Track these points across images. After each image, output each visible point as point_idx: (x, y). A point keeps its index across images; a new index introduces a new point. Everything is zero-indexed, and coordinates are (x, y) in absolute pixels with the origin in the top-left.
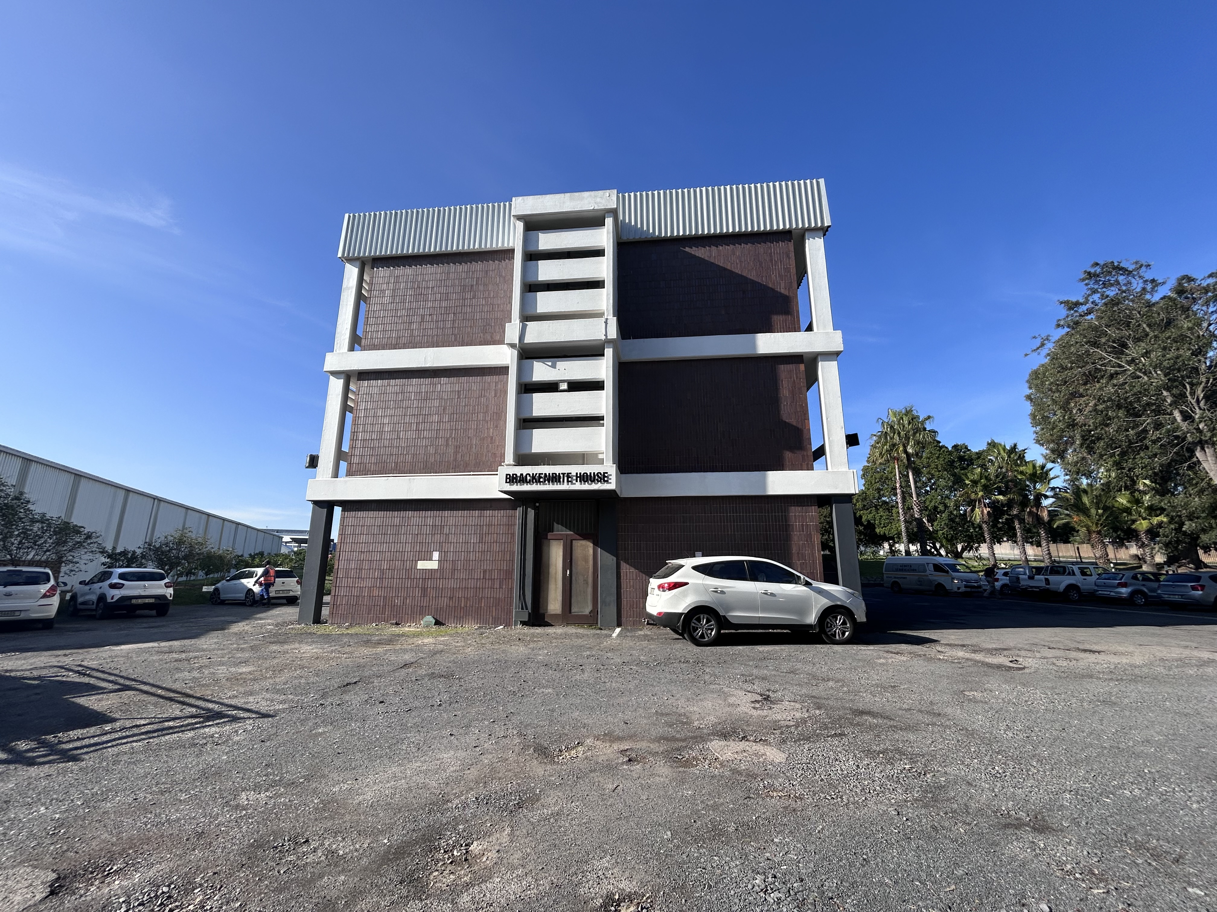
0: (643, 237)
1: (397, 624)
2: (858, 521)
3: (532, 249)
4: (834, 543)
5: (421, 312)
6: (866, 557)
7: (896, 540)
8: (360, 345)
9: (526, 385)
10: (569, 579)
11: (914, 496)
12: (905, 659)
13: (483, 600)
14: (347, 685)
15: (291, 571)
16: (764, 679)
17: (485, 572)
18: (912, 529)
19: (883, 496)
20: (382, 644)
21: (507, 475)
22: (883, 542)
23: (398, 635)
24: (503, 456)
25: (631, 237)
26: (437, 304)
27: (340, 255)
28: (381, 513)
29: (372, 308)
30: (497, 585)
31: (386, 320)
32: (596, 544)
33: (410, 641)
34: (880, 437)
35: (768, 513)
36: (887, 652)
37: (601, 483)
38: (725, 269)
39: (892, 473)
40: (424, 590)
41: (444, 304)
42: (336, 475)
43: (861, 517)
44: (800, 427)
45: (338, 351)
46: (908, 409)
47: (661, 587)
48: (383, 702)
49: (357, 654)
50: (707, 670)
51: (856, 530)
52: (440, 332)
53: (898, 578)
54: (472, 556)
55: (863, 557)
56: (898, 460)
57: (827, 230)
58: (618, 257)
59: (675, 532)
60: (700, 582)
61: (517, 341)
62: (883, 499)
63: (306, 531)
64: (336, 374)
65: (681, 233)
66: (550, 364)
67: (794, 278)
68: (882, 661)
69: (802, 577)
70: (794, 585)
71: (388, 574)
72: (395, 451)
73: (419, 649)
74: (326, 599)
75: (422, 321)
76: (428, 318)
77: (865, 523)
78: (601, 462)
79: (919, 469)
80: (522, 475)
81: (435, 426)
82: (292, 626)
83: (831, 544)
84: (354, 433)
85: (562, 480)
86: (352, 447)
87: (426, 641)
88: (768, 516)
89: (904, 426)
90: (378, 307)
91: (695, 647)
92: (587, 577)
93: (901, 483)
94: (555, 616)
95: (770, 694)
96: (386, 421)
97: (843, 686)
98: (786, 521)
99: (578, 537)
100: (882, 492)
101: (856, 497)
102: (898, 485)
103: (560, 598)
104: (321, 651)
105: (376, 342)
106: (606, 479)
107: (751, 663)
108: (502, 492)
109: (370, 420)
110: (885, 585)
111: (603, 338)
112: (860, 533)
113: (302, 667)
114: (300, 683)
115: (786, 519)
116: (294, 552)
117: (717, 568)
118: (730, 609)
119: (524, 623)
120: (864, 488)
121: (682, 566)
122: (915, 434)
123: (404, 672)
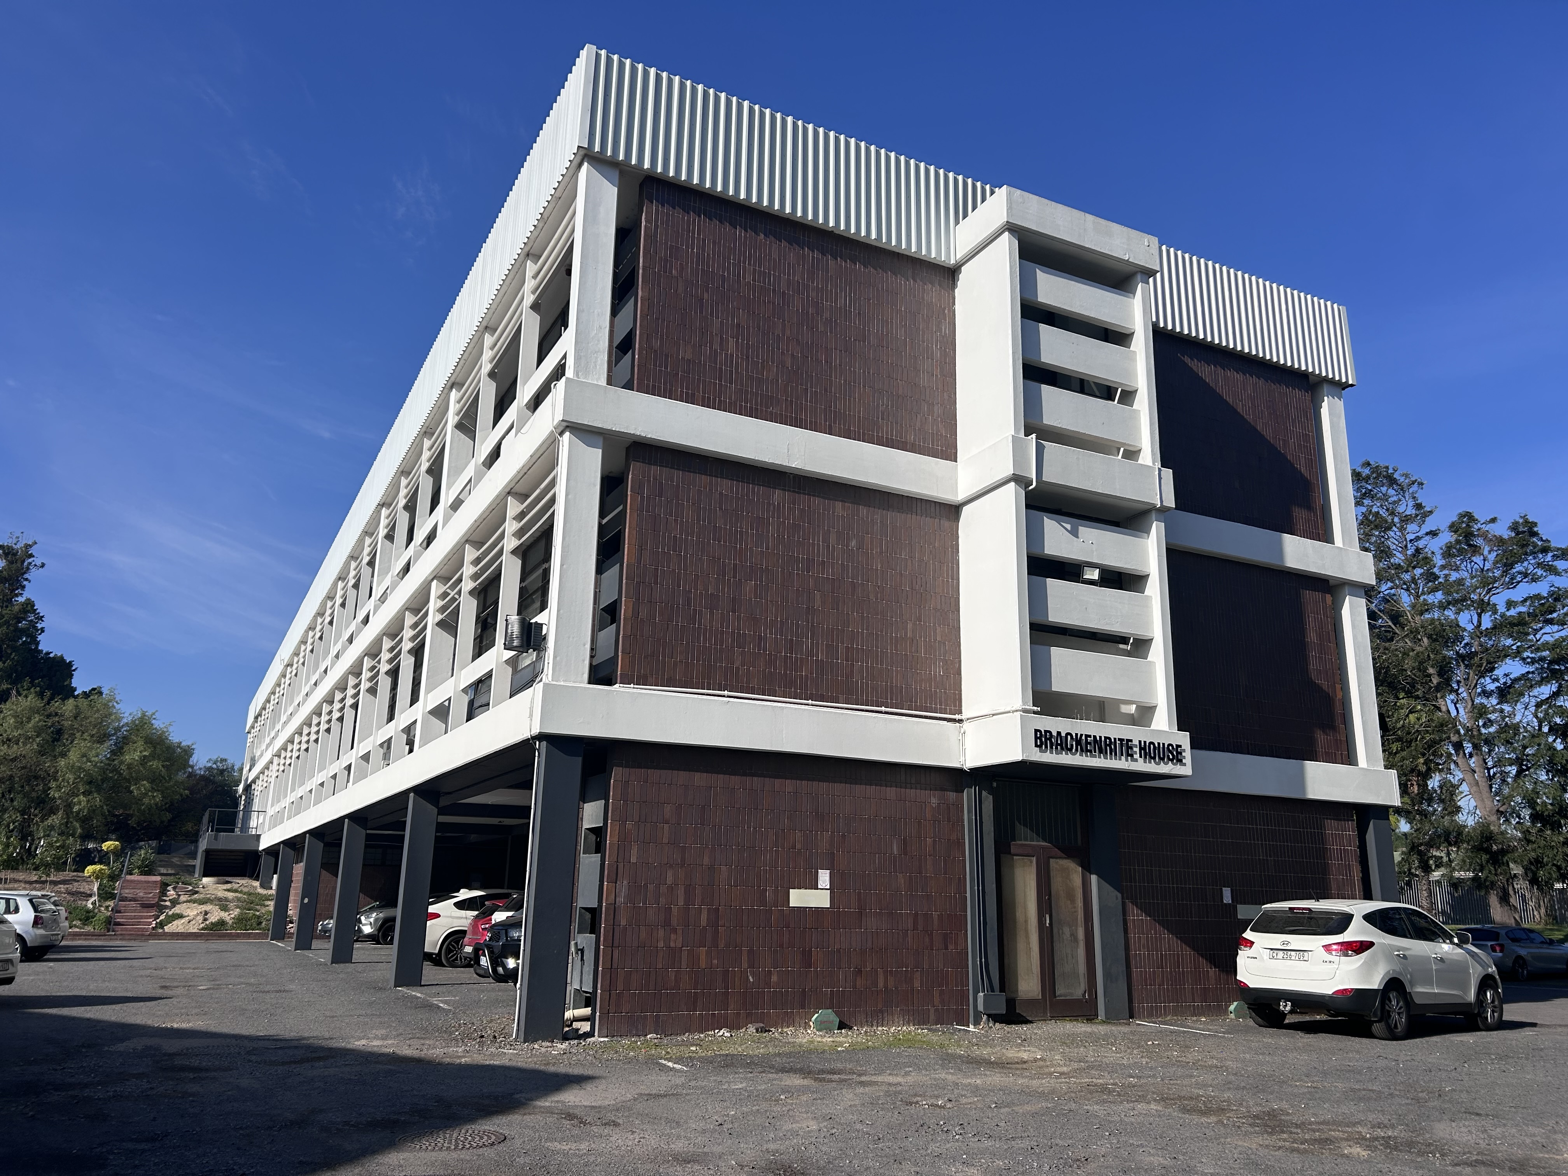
9: (1039, 560)
10: (1048, 932)
17: (916, 915)
21: (1037, 731)
30: (938, 944)
32: (1086, 866)
35: (1303, 827)
37: (1173, 764)
40: (805, 953)
44: (1331, 694)
45: (582, 379)
47: (1327, 948)
59: (1195, 852)
61: (1032, 475)
64: (585, 433)
66: (1068, 526)
80: (1059, 733)
85: (1118, 751)
88: (1304, 832)
92: (1076, 929)
94: (1032, 1002)
98: (1323, 843)
99: (1057, 853)
103: (1037, 970)
106: (1179, 757)
111: (1158, 502)
115: (1323, 839)
119: (994, 1019)
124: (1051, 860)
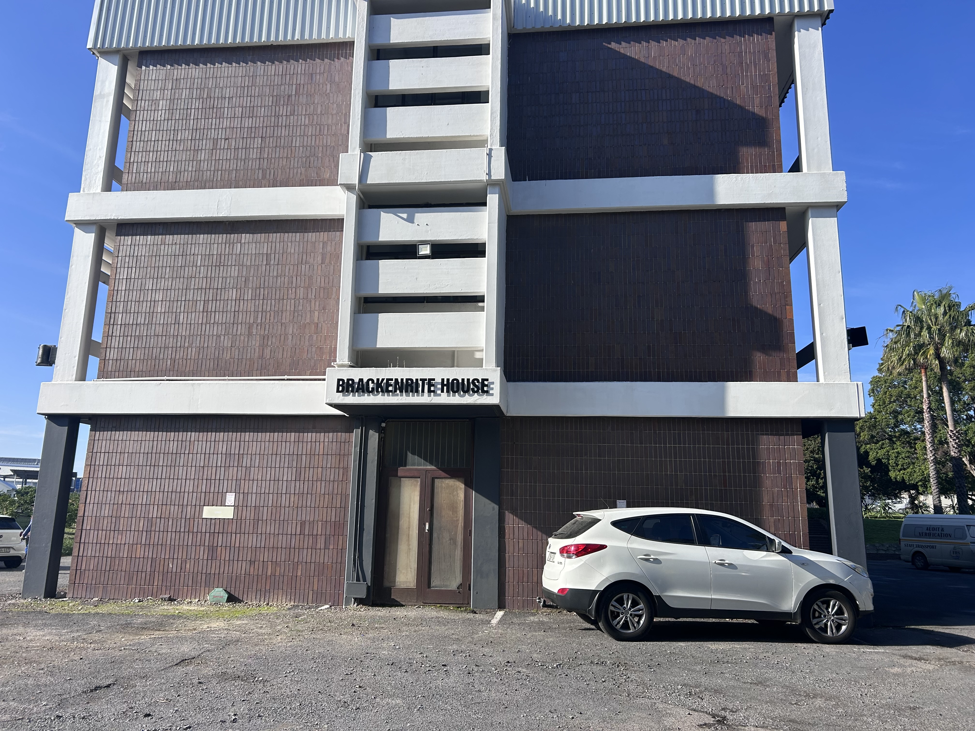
0: (547, 26)
1: (171, 600)
2: (863, 459)
3: (380, 41)
4: (826, 492)
5: (213, 134)
6: (873, 514)
7: (921, 489)
8: (120, 182)
9: (368, 247)
10: (428, 536)
11: (950, 423)
12: (931, 667)
13: (300, 567)
14: (96, 688)
15: (12, 520)
16: (717, 692)
17: (303, 524)
18: (946, 473)
19: (902, 422)
20: (148, 629)
21: (339, 380)
22: (900, 492)
23: (173, 617)
24: (333, 352)
25: (529, 26)
26: (236, 123)
27: (90, 45)
28: (150, 435)
29: (140, 126)
30: (321, 543)
31: (159, 146)
32: (469, 484)
33: (191, 625)
34: (899, 333)
35: (728, 444)
36: (905, 657)
37: (479, 395)
38: (670, 77)
39: (916, 388)
40: (212, 549)
41: (247, 123)
42: (82, 376)
43: (867, 453)
44: (778, 316)
45: (86, 192)
46: (944, 292)
47: (564, 550)
48: (149, 715)
49: (109, 644)
50: (633, 677)
51: (860, 474)
52: (241, 165)
53: (922, 547)
54: (284, 500)
55: (869, 514)
56: (926, 369)
57: (827, 17)
58: (509, 55)
59: (586, 470)
60: (624, 545)
61: (356, 181)
62: (902, 427)
63: (34, 460)
64: (83, 224)
65: (605, 21)
66: (405, 216)
67: (775, 91)
68: (896, 670)
69: (777, 540)
70: (764, 553)
71: (160, 525)
72: (171, 342)
73: (203, 636)
74: (65, 561)
75: (214, 148)
76: (222, 144)
77: (874, 463)
78: (479, 363)
79: (958, 383)
80: (361, 380)
81: (232, 306)
82: (13, 601)
83: (821, 493)
84: (110, 314)
85: (420, 389)
86: (108, 336)
87: (215, 625)
88: (728, 448)
89: (937, 318)
90: (149, 126)
91: (615, 642)
92: (456, 534)
93: (930, 403)
94: (407, 591)
95: (727, 714)
96: (159, 296)
97: (837, 706)
98: (754, 458)
99: (443, 474)
100: (900, 417)
101: (859, 424)
102: (925, 407)
103: (414, 565)
104: (57, 638)
105: (145, 178)
106: (485, 389)
107: (698, 668)
108: (331, 405)
109: (134, 296)
110: (902, 557)
111: (485, 178)
112: (864, 477)
113: (29, 662)
114: (26, 685)
115: (755, 453)
116: (16, 491)
117: (648, 525)
118: (667, 585)
119: (360, 601)
120: (872, 410)
121: (596, 521)
122: (953, 329)
123: (181, 670)
124: (436, 480)
